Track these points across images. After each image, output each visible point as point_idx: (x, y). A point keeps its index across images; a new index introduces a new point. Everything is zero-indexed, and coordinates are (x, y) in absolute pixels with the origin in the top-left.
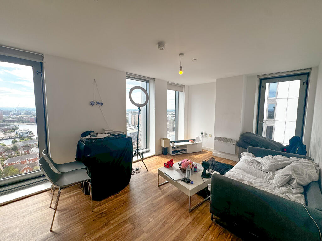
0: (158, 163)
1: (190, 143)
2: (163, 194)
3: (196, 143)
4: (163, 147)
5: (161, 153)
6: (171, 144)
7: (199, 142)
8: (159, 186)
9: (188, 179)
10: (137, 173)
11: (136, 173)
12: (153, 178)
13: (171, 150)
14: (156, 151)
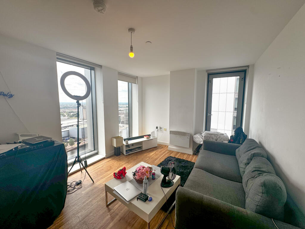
0: (109, 168)
1: (145, 139)
2: (112, 218)
3: (152, 138)
4: (115, 147)
5: (113, 154)
6: (124, 143)
7: (154, 137)
8: (108, 206)
9: (145, 195)
10: (79, 189)
11: (76, 189)
12: (101, 193)
13: (125, 149)
14: (107, 152)
